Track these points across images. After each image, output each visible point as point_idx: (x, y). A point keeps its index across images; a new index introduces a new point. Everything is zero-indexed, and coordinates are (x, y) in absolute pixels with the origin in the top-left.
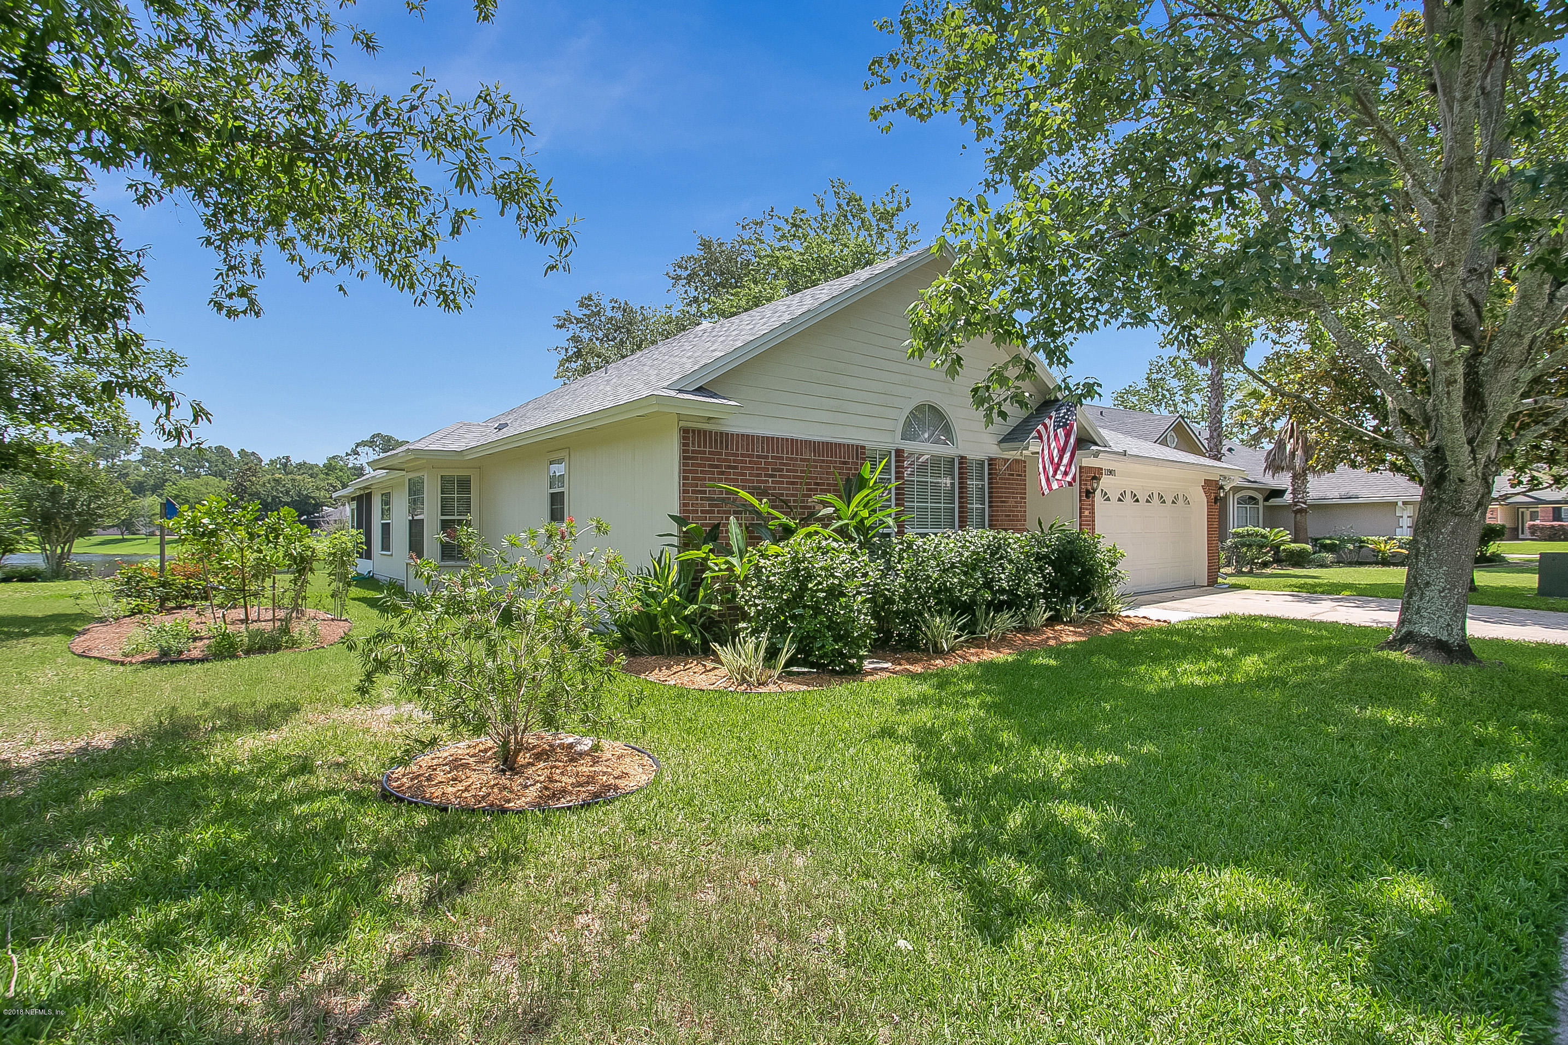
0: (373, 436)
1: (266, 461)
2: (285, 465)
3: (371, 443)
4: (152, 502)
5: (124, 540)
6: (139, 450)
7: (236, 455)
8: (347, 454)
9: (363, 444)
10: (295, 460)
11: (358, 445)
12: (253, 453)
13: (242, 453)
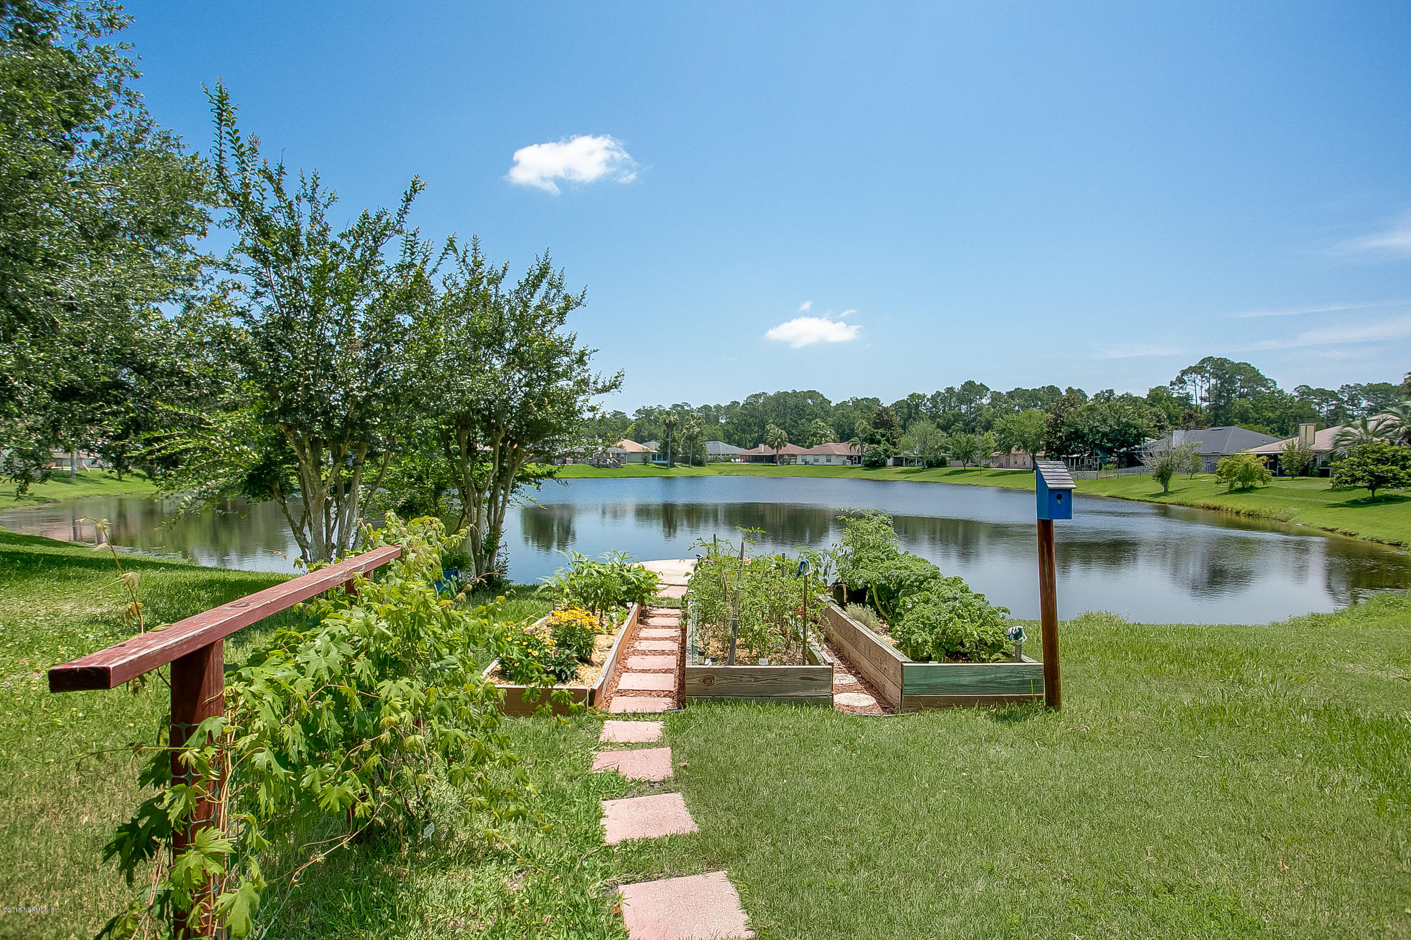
0: (1203, 361)
1: (1091, 396)
2: (1108, 399)
3: (1198, 370)
4: (991, 438)
5: (965, 471)
6: (989, 395)
7: (1064, 393)
8: (1172, 384)
9: (1191, 370)
10: (1118, 393)
11: (1184, 373)
12: (1079, 390)
13: (1070, 390)
